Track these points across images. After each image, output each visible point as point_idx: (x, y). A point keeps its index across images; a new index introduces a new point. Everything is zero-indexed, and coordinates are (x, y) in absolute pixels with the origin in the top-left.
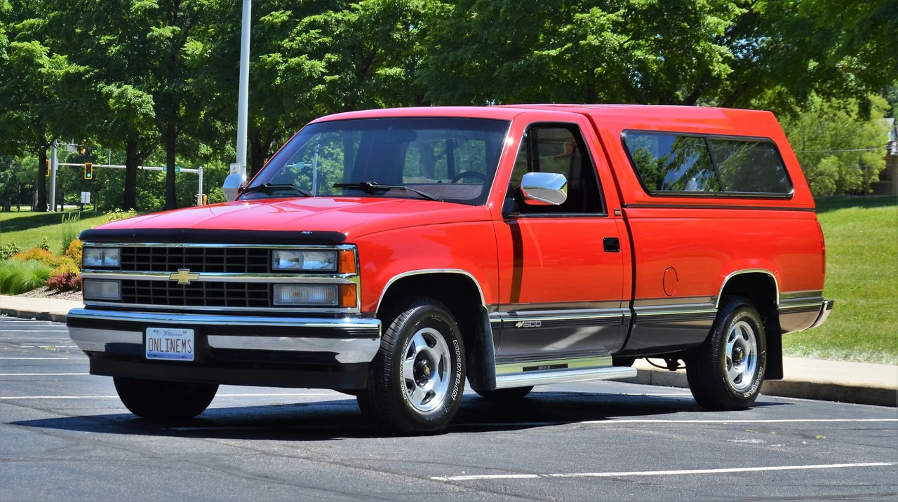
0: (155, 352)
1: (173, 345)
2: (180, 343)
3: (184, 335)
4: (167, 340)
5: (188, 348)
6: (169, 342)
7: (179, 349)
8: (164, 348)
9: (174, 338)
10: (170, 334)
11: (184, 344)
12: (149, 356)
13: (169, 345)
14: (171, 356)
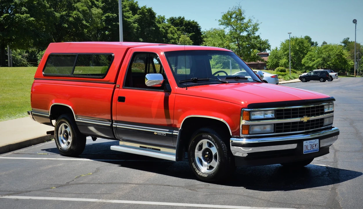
0: (307, 151)
1: (312, 146)
2: (314, 145)
3: (315, 142)
4: (310, 145)
5: (317, 147)
6: (311, 145)
7: (314, 148)
8: (309, 148)
9: (312, 144)
10: (311, 142)
11: (315, 145)
12: (304, 153)
13: (311, 147)
14: (311, 151)
